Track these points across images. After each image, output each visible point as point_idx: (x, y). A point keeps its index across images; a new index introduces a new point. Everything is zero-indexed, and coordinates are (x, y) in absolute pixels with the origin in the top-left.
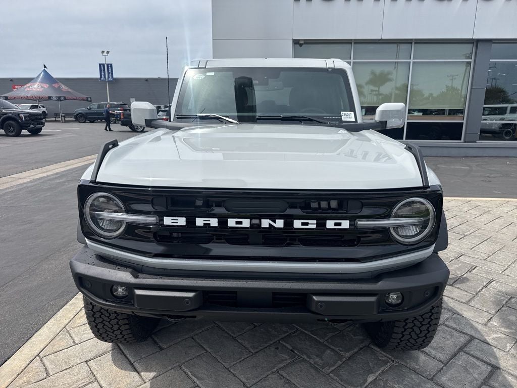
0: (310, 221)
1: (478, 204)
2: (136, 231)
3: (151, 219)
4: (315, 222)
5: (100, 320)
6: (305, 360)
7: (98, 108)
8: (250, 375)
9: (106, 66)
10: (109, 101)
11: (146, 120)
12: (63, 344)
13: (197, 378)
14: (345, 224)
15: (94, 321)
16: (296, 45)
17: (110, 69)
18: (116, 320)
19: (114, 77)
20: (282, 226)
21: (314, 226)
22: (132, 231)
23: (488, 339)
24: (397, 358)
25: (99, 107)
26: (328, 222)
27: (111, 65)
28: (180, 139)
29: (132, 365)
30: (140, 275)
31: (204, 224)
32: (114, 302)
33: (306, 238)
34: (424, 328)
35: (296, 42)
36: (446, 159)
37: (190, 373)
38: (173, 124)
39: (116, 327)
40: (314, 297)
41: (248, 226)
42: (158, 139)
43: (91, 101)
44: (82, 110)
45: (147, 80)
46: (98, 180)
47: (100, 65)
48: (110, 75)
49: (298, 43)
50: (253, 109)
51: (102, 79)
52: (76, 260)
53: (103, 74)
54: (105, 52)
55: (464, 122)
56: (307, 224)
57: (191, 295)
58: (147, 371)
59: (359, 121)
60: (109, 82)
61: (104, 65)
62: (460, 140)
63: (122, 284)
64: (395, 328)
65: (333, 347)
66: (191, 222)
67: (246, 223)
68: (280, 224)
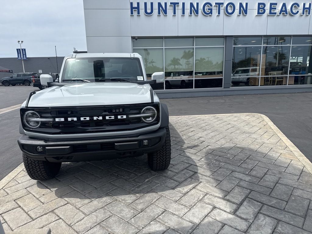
0: (112, 117)
1: (218, 117)
2: (46, 125)
3: (51, 120)
4: (114, 116)
5: (31, 167)
6: (122, 178)
7: (17, 77)
8: (98, 185)
9: (21, 50)
10: (24, 72)
11: (47, 83)
12: (13, 184)
13: (75, 188)
14: (125, 117)
15: (28, 168)
16: (133, 39)
17: (24, 52)
18: (38, 166)
19: (27, 57)
20: (102, 119)
21: (114, 118)
22: (43, 125)
23: (197, 165)
24: (159, 173)
25: (18, 75)
26: (118, 116)
27: (25, 49)
28: (64, 90)
29: (47, 187)
30: (48, 142)
31: (72, 120)
32: (37, 154)
33: (111, 123)
34: (164, 157)
35: (133, 38)
36: (215, 97)
37: (72, 187)
38: (60, 84)
39: (38, 170)
40: (115, 144)
41: (89, 119)
42: (54, 90)
43: (12, 72)
44: (6, 78)
45: (49, 58)
46: (28, 106)
47: (17, 50)
48: (24, 56)
49: (135, 38)
50: (103, 75)
51: (19, 58)
52: (20, 139)
53: (19, 55)
54: (20, 42)
55: (223, 78)
56: (111, 117)
57: (68, 147)
58: (53, 188)
59: (145, 80)
60: (24, 60)
61: (20, 49)
62: (222, 87)
63: (40, 146)
64: (154, 158)
65: (135, 173)
66: (66, 119)
67: (88, 119)
68: (101, 118)
